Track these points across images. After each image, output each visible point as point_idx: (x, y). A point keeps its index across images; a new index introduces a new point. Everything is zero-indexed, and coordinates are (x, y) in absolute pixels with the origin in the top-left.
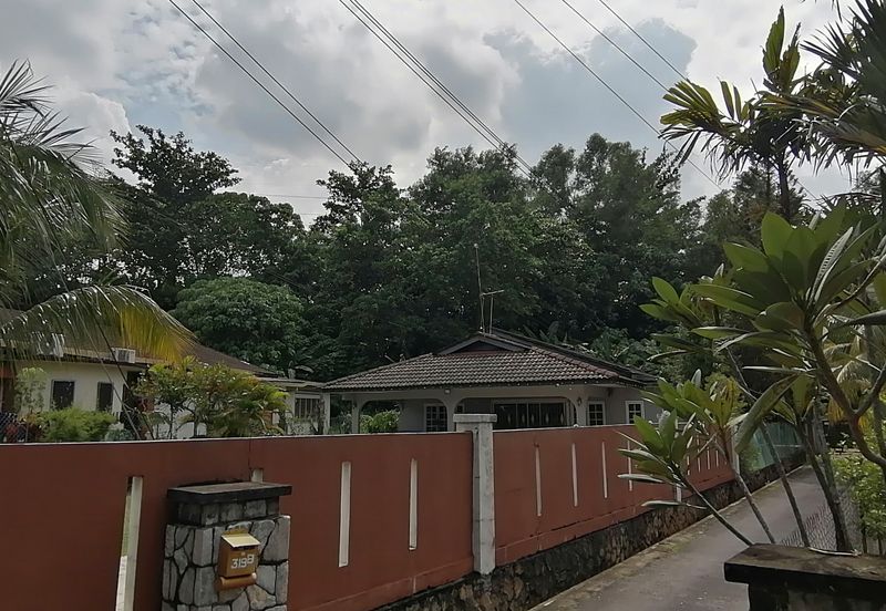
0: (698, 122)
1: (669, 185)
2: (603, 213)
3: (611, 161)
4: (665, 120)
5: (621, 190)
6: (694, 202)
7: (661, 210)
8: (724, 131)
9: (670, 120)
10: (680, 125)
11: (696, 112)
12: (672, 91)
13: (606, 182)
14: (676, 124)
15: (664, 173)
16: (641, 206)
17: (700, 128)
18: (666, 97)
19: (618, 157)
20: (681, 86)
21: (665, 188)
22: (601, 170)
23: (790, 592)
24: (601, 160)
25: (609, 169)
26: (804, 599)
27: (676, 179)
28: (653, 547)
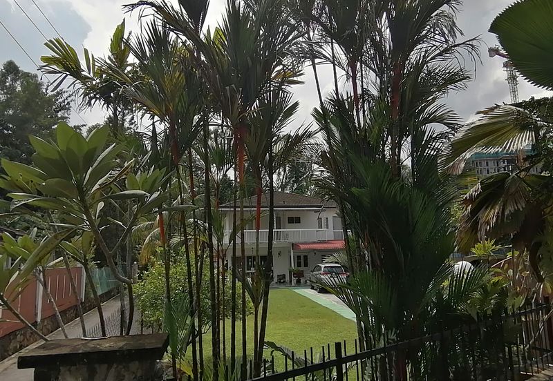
0: (67, 68)
1: (63, 111)
2: (11, 119)
3: (22, 83)
4: (45, 59)
5: (27, 105)
6: (78, 126)
7: (56, 126)
8: (84, 80)
9: (47, 60)
10: (55, 67)
11: (66, 61)
12: (51, 41)
13: (16, 97)
14: (51, 64)
15: (60, 103)
16: (41, 119)
17: (68, 73)
18: (46, 44)
19: (27, 82)
20: (58, 41)
21: (60, 113)
22: (12, 88)
23: (61, 368)
24: (14, 80)
25: (19, 88)
26: (70, 370)
27: (68, 109)
28: (12, 356)
